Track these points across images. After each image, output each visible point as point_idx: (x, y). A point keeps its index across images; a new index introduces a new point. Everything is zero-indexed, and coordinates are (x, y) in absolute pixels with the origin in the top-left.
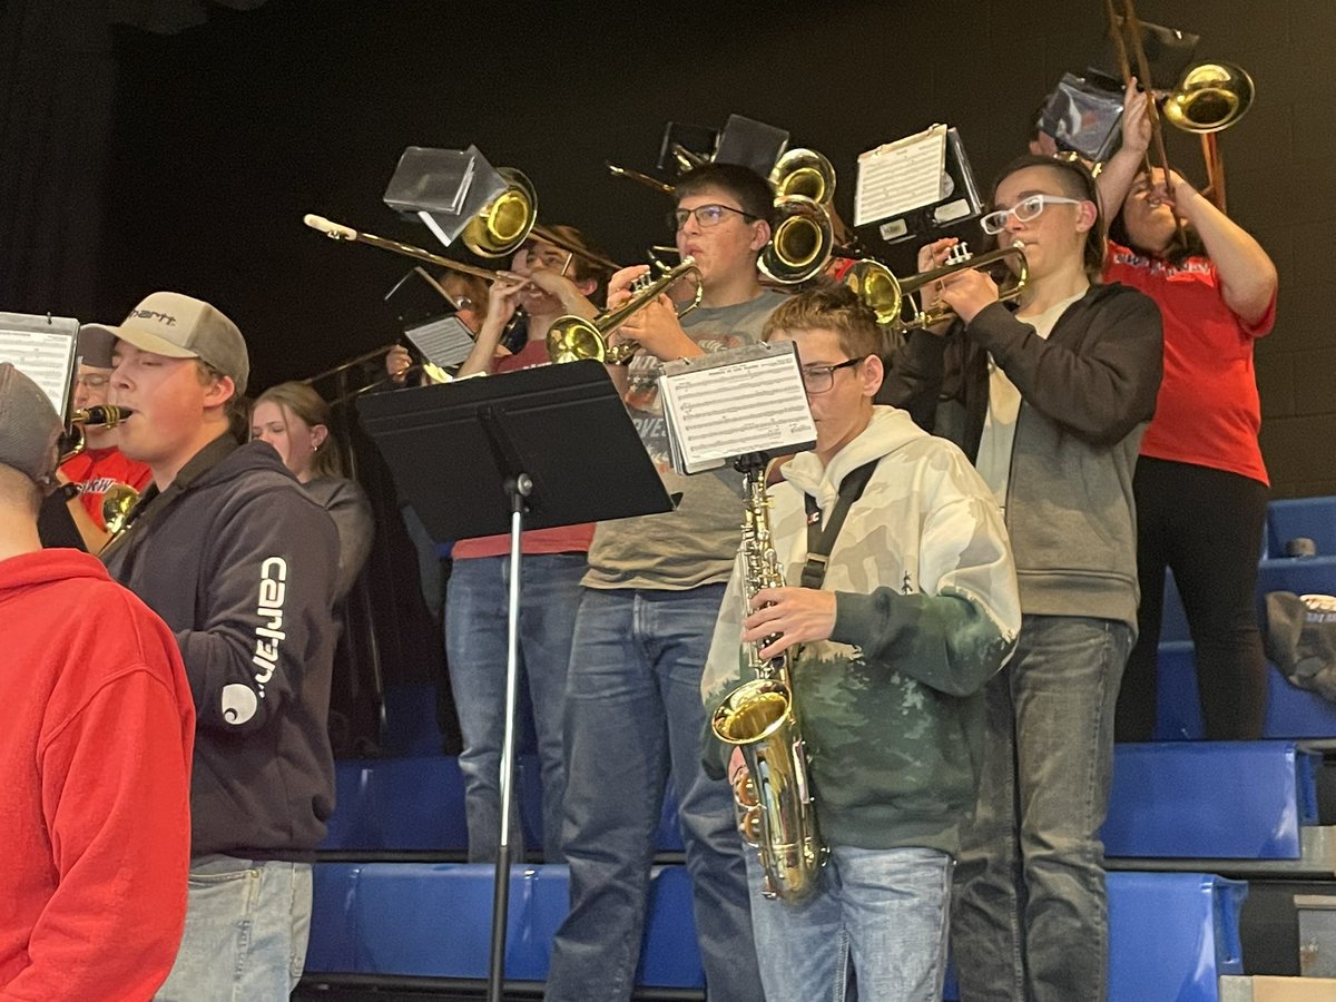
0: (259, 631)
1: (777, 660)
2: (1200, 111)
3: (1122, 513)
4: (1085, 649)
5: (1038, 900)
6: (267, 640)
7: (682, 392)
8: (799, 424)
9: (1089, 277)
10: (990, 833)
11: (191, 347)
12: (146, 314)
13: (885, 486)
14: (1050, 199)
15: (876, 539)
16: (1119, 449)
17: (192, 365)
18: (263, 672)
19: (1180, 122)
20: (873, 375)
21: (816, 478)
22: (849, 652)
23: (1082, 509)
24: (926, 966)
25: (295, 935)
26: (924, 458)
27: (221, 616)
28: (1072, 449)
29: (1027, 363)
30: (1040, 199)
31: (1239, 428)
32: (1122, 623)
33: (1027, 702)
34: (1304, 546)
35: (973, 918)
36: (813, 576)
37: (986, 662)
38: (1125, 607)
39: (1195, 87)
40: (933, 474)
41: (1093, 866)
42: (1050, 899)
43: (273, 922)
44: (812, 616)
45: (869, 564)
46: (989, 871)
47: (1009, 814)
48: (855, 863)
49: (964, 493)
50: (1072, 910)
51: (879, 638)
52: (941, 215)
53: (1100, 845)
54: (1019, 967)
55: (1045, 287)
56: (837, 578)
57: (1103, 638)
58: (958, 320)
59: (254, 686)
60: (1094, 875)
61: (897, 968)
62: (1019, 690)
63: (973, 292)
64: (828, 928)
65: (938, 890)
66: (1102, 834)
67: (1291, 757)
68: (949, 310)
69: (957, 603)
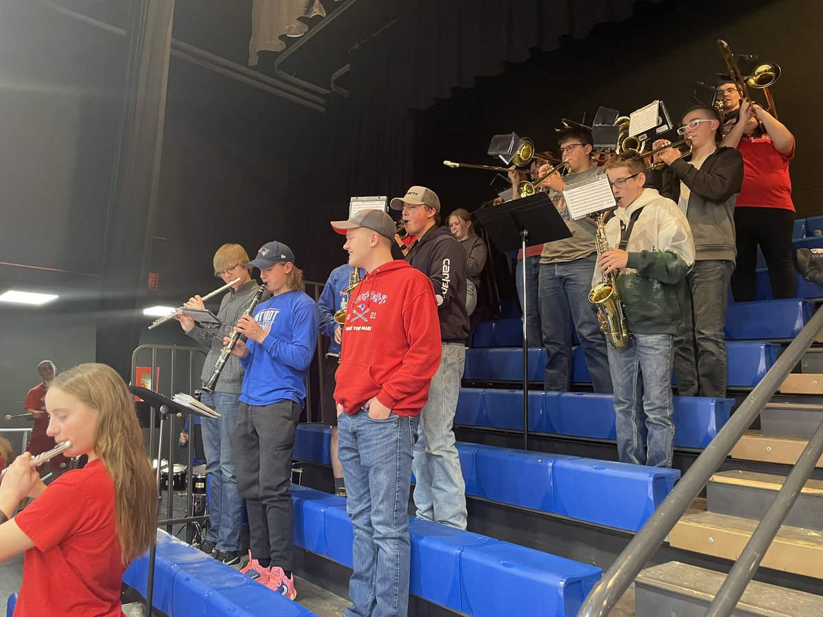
0: (443, 280)
1: (609, 275)
2: (762, 81)
3: (728, 225)
4: (715, 270)
5: (701, 351)
6: (445, 282)
7: (570, 195)
8: (610, 201)
9: (717, 145)
10: (685, 331)
11: (423, 201)
12: (410, 193)
13: (646, 216)
14: (701, 121)
15: (643, 234)
16: (727, 203)
17: (423, 206)
18: (444, 291)
19: (754, 86)
20: (642, 178)
21: (623, 215)
22: (634, 271)
23: (712, 224)
24: (665, 372)
25: (460, 363)
26: (659, 206)
27: (434, 276)
28: (709, 205)
29: (690, 177)
30: (697, 121)
31: (782, 193)
32: (730, 261)
33: (695, 289)
34: (817, 233)
35: (679, 357)
36: (623, 246)
37: (681, 273)
38: (731, 256)
39: (759, 73)
40: (663, 211)
41: (720, 340)
42: (705, 351)
43: (453, 359)
44: (620, 259)
45: (641, 242)
46: (684, 343)
47: (691, 325)
48: (640, 339)
49: (674, 217)
50: (713, 354)
51: (642, 266)
52: (658, 131)
53: (723, 333)
54: (696, 373)
55: (700, 151)
56: (631, 248)
57: (722, 266)
58: (666, 165)
59: (442, 295)
60: (720, 343)
61: (655, 372)
62: (693, 285)
63: (671, 155)
64: (631, 358)
65: (668, 348)
66: (725, 329)
67: (800, 304)
68: (663, 162)
69: (670, 255)
